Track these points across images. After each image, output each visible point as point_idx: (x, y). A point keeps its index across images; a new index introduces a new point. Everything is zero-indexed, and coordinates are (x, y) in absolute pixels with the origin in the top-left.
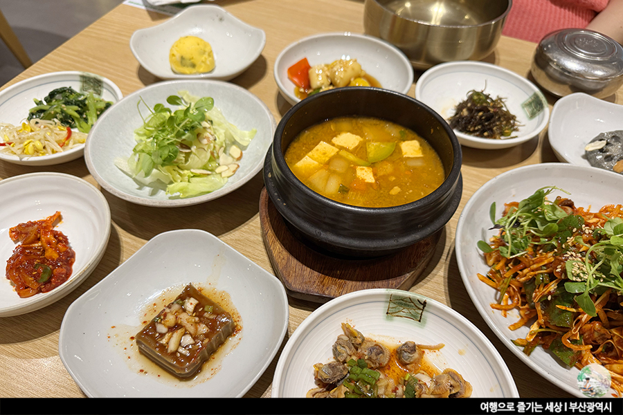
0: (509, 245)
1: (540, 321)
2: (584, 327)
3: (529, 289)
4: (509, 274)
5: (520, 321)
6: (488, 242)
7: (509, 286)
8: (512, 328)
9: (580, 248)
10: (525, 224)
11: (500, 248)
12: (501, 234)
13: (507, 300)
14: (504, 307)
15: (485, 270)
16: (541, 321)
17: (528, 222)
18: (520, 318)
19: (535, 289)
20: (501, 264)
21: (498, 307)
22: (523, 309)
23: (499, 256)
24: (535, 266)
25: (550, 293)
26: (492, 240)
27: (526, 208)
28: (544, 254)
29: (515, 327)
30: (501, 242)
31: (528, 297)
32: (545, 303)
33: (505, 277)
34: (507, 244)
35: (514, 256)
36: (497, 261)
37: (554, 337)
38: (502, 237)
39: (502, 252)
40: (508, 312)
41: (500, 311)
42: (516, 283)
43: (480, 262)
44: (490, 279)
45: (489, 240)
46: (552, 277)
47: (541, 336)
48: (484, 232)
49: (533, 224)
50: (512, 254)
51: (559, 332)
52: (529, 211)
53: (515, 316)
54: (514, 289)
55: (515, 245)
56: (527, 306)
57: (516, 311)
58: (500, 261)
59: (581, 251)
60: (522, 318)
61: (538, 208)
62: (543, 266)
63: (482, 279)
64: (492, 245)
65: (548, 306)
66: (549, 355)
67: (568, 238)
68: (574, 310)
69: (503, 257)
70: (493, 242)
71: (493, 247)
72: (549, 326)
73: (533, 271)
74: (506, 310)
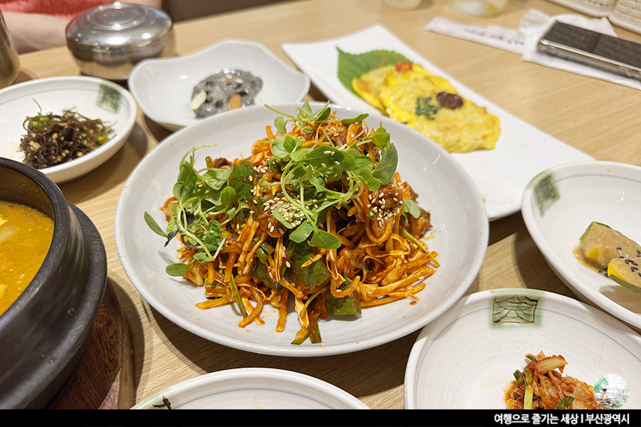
0: (202, 246)
1: (298, 296)
2: (338, 265)
3: (260, 274)
4: (228, 276)
5: (280, 313)
6: (177, 261)
7: (239, 288)
8: (279, 329)
9: (271, 192)
10: (198, 211)
11: (196, 257)
12: (183, 242)
13: (250, 305)
14: (253, 316)
15: (200, 294)
16: (299, 294)
17: (200, 207)
18: (277, 311)
19: (266, 268)
20: (211, 273)
21: (248, 320)
22: (272, 300)
23: (202, 266)
24: (246, 245)
25: (284, 259)
26: (180, 256)
27: (184, 193)
28: (243, 225)
29: (281, 325)
30: (191, 250)
31: (266, 283)
32: (289, 274)
33: (227, 283)
34: (199, 247)
35: (217, 253)
36: (204, 273)
37: (322, 299)
38: (187, 244)
39: (201, 260)
40: (261, 316)
41: (254, 323)
42: (243, 279)
43: (188, 289)
44: (214, 298)
45: (177, 258)
46: (271, 241)
47: (311, 309)
48: (163, 255)
49: (206, 205)
50: (213, 253)
51: (323, 290)
52: (190, 195)
53: (271, 313)
54: (245, 287)
55: (208, 241)
56: (273, 293)
57: (267, 307)
58: (207, 271)
59: (274, 194)
60: (279, 308)
61: (197, 183)
62: (254, 238)
63: (205, 306)
64: (184, 261)
65: (293, 273)
66: (333, 321)
67: (252, 191)
68: (319, 256)
69: (207, 264)
70: (183, 257)
71: (186, 263)
72: (309, 293)
73: (248, 252)
74: (257, 316)
